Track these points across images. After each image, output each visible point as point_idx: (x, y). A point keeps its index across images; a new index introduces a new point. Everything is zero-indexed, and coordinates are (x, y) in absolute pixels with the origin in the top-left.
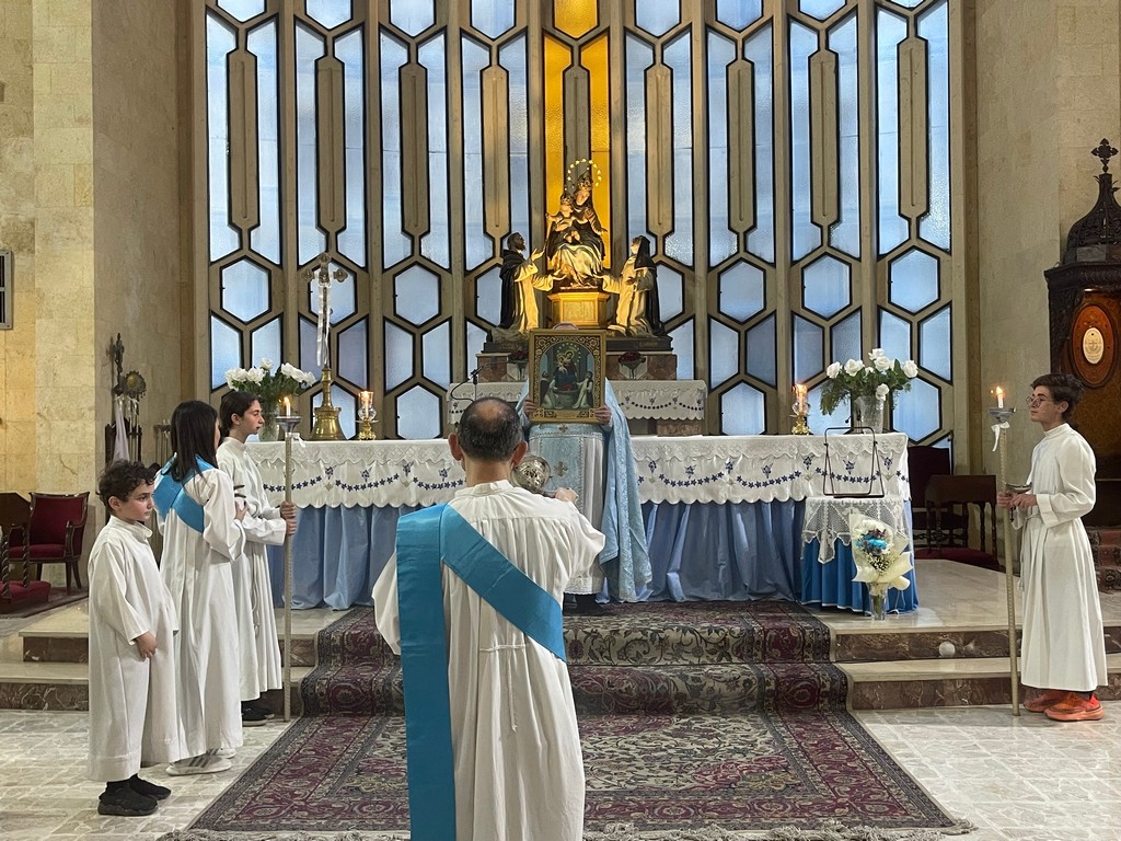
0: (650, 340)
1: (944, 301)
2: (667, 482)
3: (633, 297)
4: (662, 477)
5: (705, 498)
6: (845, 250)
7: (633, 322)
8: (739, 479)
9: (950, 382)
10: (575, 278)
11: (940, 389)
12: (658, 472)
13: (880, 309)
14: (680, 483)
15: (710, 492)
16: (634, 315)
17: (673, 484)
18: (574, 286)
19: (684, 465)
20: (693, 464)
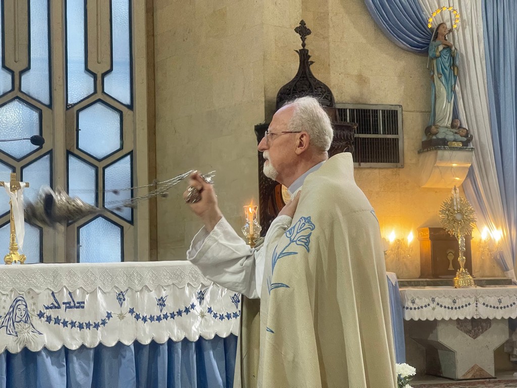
1: (127, 150)
2: (137, 317)
4: (132, 311)
5: (178, 335)
6: (35, 96)
8: (210, 310)
9: (131, 222)
11: (122, 228)
12: (127, 305)
13: (69, 153)
14: (152, 318)
15: (183, 327)
17: (144, 319)
19: (154, 295)
20: (164, 294)
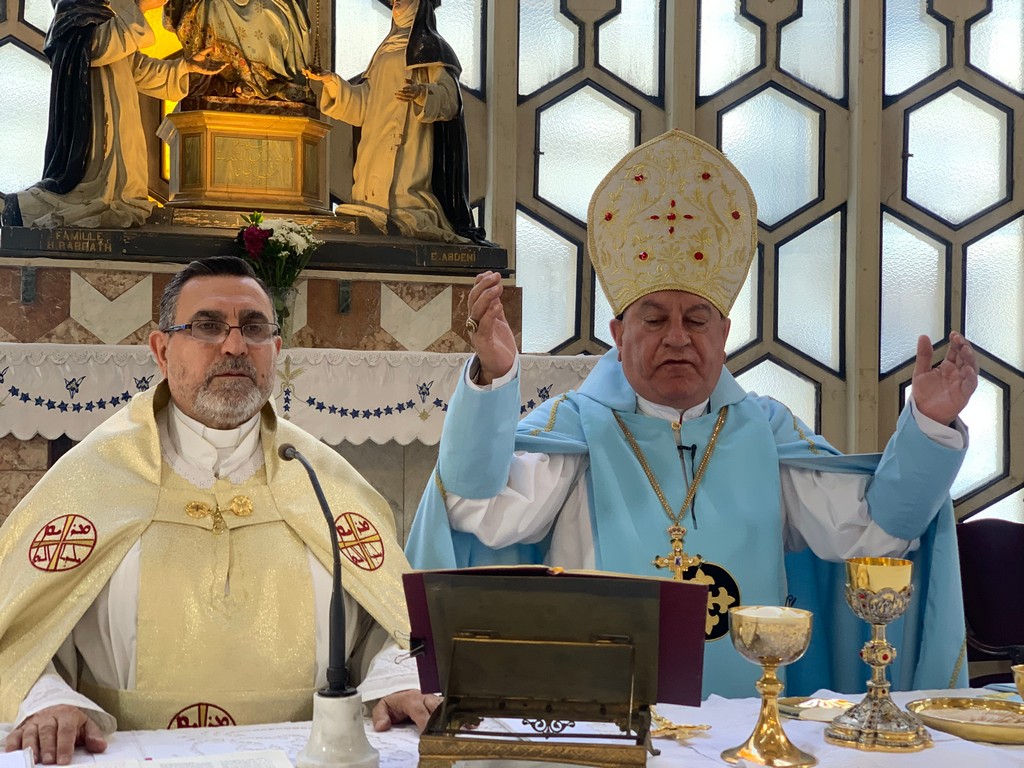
0: (449, 246)
1: (1022, 201)
3: (404, 137)
6: (810, 80)
7: (404, 199)
10: (246, 76)
11: (1006, 388)
13: (882, 210)
16: (406, 180)
18: (245, 97)
